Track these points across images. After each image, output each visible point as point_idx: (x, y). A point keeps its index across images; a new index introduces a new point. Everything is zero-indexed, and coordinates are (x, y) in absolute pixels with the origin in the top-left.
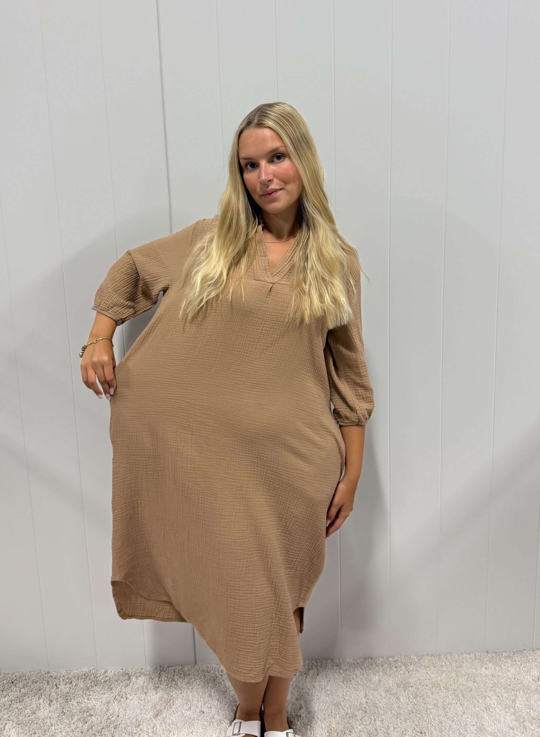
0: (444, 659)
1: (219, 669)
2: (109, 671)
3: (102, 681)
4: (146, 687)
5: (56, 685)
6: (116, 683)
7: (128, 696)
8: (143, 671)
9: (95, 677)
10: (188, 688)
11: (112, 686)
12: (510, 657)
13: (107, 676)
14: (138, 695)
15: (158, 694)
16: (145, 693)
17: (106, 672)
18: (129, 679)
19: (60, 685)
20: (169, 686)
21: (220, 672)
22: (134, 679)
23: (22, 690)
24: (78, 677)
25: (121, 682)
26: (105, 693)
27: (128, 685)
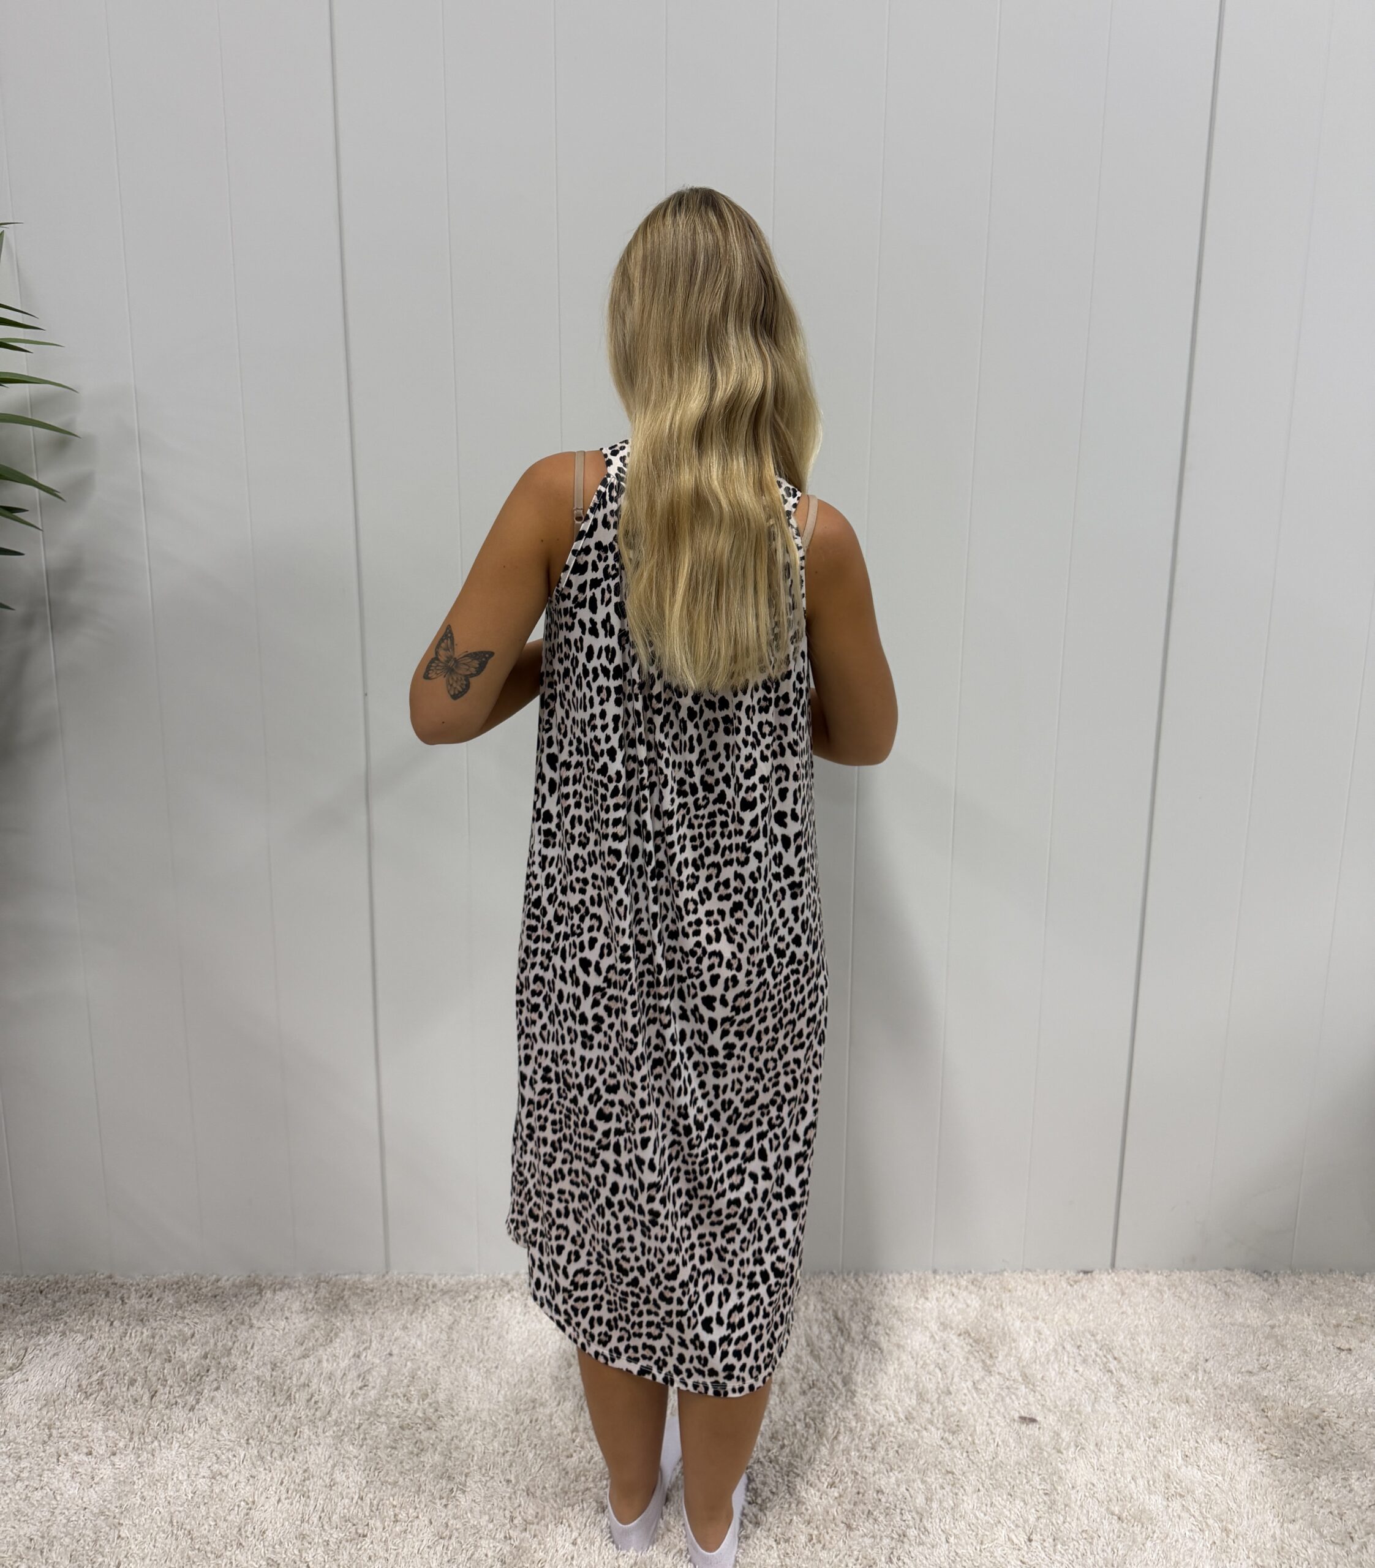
0: (853, 1282)
1: (430, 1283)
2: (225, 1278)
3: (210, 1294)
4: (289, 1308)
5: (122, 1299)
6: (234, 1299)
7: (254, 1321)
8: (287, 1281)
9: (196, 1287)
10: (367, 1313)
11: (225, 1304)
12: (977, 1281)
13: (218, 1288)
14: (271, 1322)
15: (311, 1321)
16: (287, 1318)
17: (218, 1281)
18: (261, 1293)
19: (129, 1298)
20: (332, 1307)
21: (430, 1286)
22: (269, 1294)
23: (58, 1304)
24: (165, 1287)
25: (244, 1298)
26: (211, 1316)
27: (255, 1303)
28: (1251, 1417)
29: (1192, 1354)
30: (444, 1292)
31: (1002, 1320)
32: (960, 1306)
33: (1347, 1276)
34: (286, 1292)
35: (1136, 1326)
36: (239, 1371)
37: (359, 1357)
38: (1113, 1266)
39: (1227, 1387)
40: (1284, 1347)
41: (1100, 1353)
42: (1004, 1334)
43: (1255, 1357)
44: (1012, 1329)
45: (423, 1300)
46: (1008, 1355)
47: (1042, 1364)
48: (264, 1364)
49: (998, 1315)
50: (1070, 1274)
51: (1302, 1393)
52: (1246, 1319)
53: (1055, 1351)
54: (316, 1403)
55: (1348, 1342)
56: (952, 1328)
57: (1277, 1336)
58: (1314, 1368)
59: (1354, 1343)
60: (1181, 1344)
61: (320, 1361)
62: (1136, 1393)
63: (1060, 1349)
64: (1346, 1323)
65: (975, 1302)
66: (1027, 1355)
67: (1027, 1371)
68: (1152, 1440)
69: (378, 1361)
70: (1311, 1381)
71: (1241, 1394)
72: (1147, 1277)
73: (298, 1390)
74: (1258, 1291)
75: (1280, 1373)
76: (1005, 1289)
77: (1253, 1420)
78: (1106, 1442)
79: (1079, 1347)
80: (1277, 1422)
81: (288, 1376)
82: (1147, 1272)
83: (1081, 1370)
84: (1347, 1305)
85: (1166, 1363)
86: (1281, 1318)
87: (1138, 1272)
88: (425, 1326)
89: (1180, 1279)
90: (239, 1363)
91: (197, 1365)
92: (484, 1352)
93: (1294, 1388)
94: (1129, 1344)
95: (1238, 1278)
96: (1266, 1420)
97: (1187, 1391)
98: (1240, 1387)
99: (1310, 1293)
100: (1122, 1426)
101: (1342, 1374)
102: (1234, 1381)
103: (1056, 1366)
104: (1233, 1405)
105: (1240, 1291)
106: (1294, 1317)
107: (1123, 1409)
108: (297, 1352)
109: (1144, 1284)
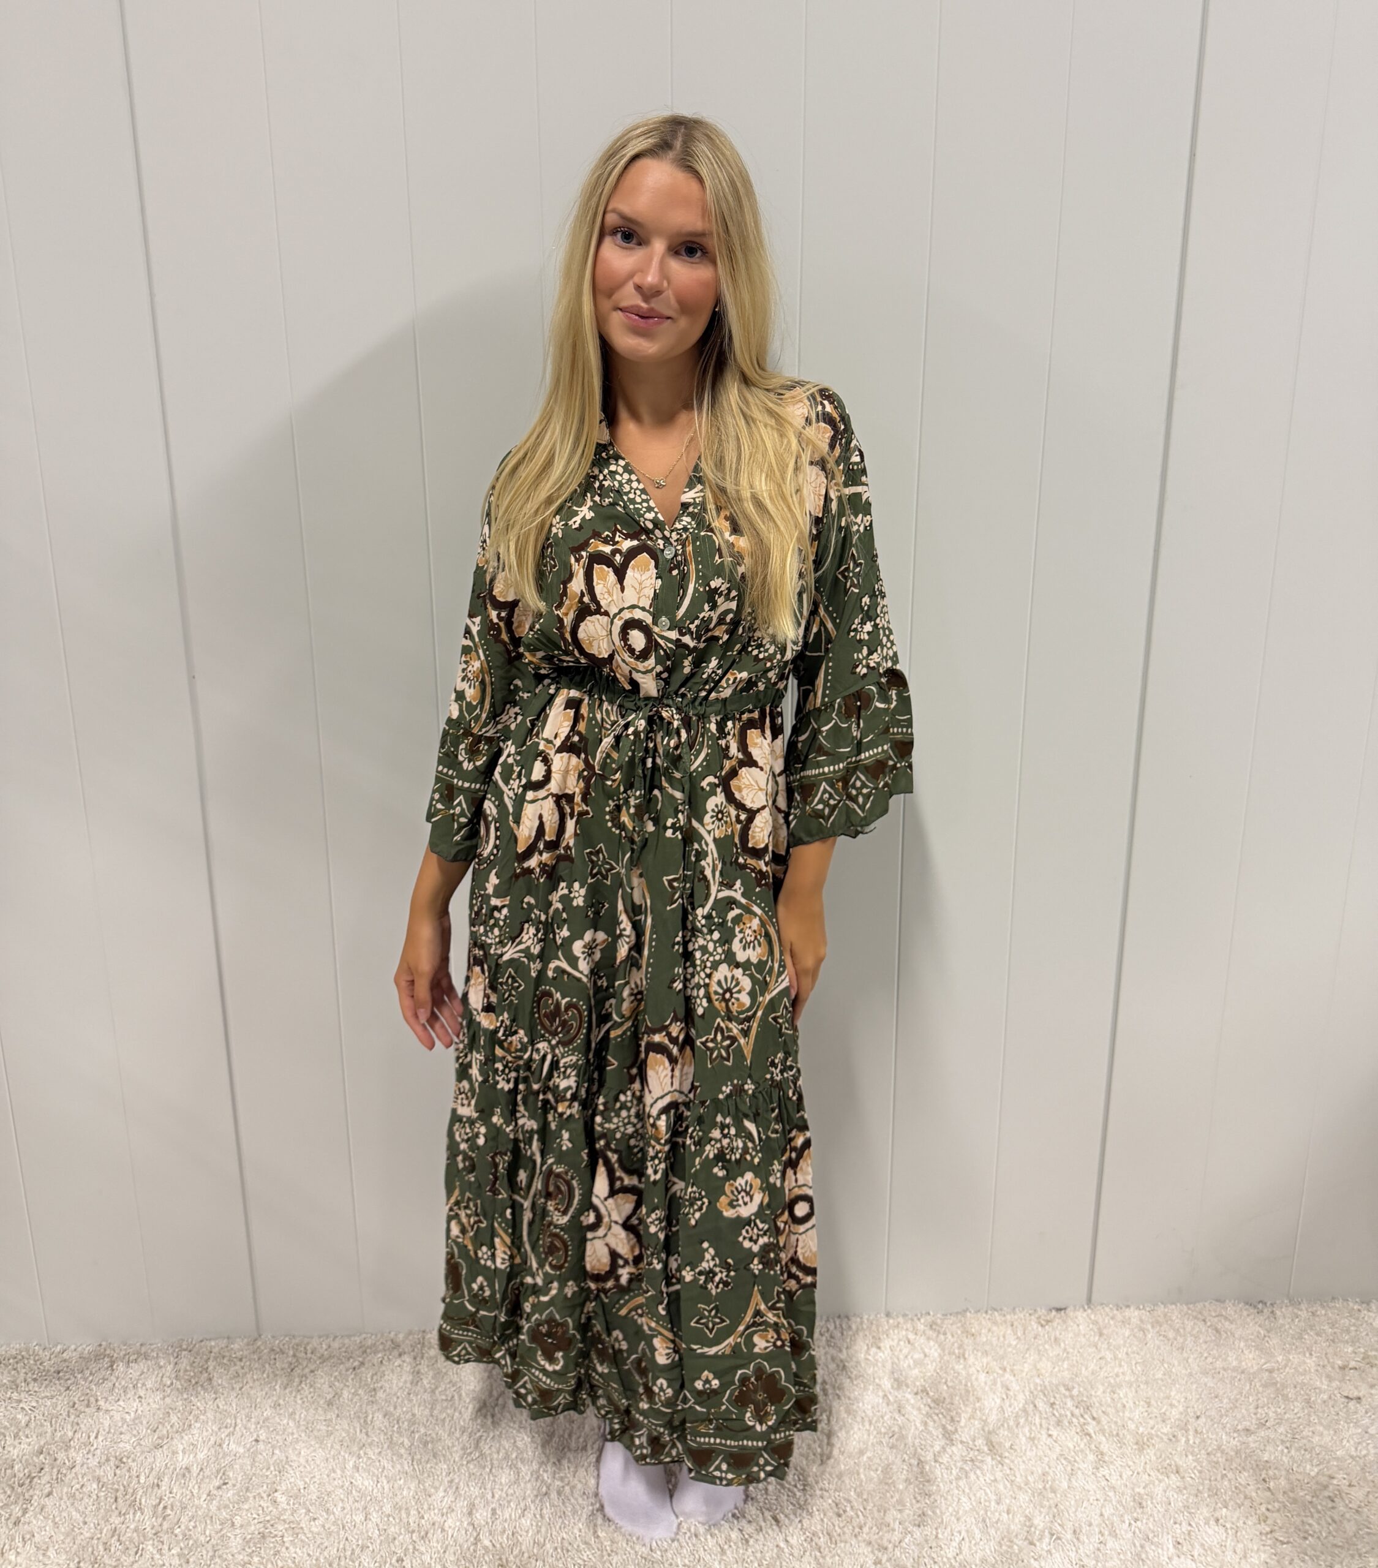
1: (309, 1348)
2: (73, 1347)
3: (52, 1370)
4: (144, 1384)
6: (79, 1376)
7: (101, 1403)
8: (143, 1350)
9: (35, 1361)
10: (233, 1389)
11: (69, 1382)
12: (936, 1324)
13: (65, 1361)
14: (121, 1403)
15: (168, 1400)
16: (140, 1398)
17: (63, 1352)
18: (112, 1366)
20: (193, 1382)
21: (309, 1351)
22: (121, 1367)
25: (91, 1374)
26: (52, 1397)
27: (104, 1379)
28: (1251, 1491)
29: (1181, 1409)
30: (323, 1359)
31: (964, 1373)
32: (916, 1356)
33: (1351, 1304)
34: (142, 1365)
35: (1117, 1375)
36: (77, 1468)
37: (220, 1445)
38: (1089, 1301)
39: (1222, 1452)
40: (1286, 1398)
41: (1077, 1412)
42: (968, 1391)
43: (1252, 1410)
44: (975, 1383)
45: (298, 1371)
46: (972, 1417)
47: (1009, 1429)
48: (108, 1460)
49: (959, 1367)
50: (1042, 1312)
51: (1308, 1456)
52: (1240, 1362)
53: (1025, 1411)
54: (165, 1508)
55: (1356, 1388)
56: (907, 1386)
57: (1275, 1384)
58: (1321, 1424)
59: (1363, 1391)
60: (1168, 1397)
61: (174, 1453)
62: (1119, 1462)
63: (1030, 1408)
64: (1352, 1364)
65: (934, 1352)
66: (993, 1418)
67: (994, 1439)
68: (1139, 1523)
69: (241, 1450)
70: (1316, 1439)
71: (1238, 1460)
72: (1128, 1313)
73: (145, 1493)
74: (1251, 1326)
75: (1281, 1430)
76: (967, 1332)
77: (1254, 1494)
78: (1085, 1528)
79: (1053, 1404)
80: (1281, 1497)
81: (134, 1473)
82: (1128, 1306)
83: (1054, 1433)
84: (1353, 1342)
85: (1152, 1422)
86: (1280, 1358)
87: (1118, 1308)
88: (299, 1402)
89: (1165, 1315)
90: (79, 1460)
91: (28, 1464)
92: (367, 1434)
93: (1298, 1450)
94: (1109, 1400)
95: (1230, 1310)
96: (1268, 1494)
97: (1176, 1458)
98: (1238, 1452)
99: (1312, 1327)
100: (1103, 1506)
101: (1352, 1430)
102: (1231, 1443)
103: (1026, 1430)
104: (1230, 1475)
105: (1233, 1326)
106: (1295, 1358)
107: (1104, 1483)
108: (148, 1442)
109: (1125, 1322)
